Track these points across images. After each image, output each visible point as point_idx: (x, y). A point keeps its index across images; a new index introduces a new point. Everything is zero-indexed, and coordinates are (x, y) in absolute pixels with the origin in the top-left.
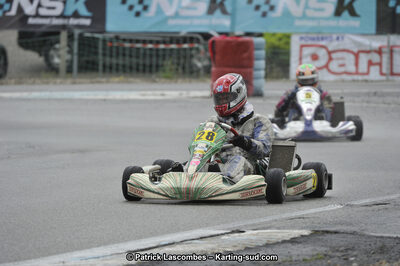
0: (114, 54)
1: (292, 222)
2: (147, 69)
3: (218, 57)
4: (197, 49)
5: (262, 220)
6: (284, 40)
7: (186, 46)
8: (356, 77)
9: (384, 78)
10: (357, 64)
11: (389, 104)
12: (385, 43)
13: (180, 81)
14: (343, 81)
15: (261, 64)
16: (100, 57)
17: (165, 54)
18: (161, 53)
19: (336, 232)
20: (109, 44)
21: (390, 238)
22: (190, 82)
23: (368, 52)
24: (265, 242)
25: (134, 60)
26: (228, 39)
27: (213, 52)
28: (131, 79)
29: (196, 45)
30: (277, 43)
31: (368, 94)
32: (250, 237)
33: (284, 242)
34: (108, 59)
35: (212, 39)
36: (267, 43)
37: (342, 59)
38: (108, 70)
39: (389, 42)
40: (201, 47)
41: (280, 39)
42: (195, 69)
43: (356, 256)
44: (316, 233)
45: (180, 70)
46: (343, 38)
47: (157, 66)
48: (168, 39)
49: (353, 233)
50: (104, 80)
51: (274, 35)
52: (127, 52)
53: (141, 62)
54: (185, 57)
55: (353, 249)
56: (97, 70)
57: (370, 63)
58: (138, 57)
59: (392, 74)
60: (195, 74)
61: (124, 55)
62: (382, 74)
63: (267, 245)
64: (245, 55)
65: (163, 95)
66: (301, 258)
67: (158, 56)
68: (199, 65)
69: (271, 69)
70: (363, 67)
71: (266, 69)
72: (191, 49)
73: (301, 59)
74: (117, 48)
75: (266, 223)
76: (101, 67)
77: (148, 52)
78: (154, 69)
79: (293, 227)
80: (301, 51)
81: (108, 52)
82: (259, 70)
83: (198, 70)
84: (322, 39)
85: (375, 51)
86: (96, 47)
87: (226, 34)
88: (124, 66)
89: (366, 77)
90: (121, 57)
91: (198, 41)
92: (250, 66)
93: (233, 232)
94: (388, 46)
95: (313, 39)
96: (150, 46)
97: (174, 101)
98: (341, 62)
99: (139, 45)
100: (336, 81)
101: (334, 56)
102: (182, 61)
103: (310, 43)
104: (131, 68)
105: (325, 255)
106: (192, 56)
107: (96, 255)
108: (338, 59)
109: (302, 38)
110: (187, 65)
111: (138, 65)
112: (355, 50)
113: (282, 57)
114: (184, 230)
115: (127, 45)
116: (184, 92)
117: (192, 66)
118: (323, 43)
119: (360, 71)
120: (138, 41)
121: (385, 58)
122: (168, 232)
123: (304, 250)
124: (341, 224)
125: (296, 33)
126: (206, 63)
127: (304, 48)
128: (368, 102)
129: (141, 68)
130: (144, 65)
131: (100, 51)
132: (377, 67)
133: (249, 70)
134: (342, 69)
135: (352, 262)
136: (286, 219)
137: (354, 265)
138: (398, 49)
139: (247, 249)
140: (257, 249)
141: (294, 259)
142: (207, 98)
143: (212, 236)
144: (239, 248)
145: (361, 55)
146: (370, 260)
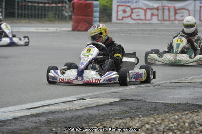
0: (23, 8)
1: (110, 95)
2: (40, 16)
3: (75, 11)
4: (65, 6)
5: (95, 93)
6: (109, 3)
7: (59, 5)
8: (145, 22)
9: (159, 22)
10: (145, 15)
11: (162, 35)
12: (160, 5)
13: (56, 22)
14: (139, 23)
15: (97, 14)
16: (16, 10)
17: (49, 9)
18: (47, 8)
19: (132, 100)
20: (20, 3)
21: (159, 103)
22: (61, 23)
23: (151, 9)
25: (33, 12)
26: (80, 1)
27: (73, 8)
28: (32, 21)
29: (65, 4)
30: (105, 4)
31: (151, 30)
32: (89, 102)
33: (106, 104)
34: (20, 11)
36: (100, 4)
37: (139, 12)
38: (20, 16)
39: (162, 4)
40: (67, 6)
41: (107, 2)
42: (64, 16)
43: (141, 112)
44: (122, 100)
45: (57, 17)
46: (139, 2)
47: (45, 15)
48: (50, 1)
49: (141, 100)
50: (18, 21)
52: (30, 8)
53: (37, 12)
54: (59, 11)
55: (140, 108)
56: (14, 17)
57: (152, 15)
58: (35, 10)
59: (164, 20)
60: (64, 19)
61: (28, 9)
62: (158, 20)
63: (97, 106)
64: (89, 10)
65: (47, 29)
66: (114, 113)
67: (45, 10)
68: (66, 14)
69: (103, 17)
70: (149, 16)
71: (100, 17)
72: (62, 6)
73: (117, 12)
74: (25, 5)
75: (95, 95)
76: (16, 15)
77: (40, 8)
78: (43, 16)
79: (110, 97)
80: (117, 8)
81: (20, 8)
82: (96, 17)
83: (66, 17)
84: (128, 2)
85: (155, 9)
86: (14, 5)
88: (28, 15)
89: (150, 22)
90: (26, 10)
92: (92, 15)
93: (80, 99)
94: (162, 6)
95: (123, 2)
96: (41, 5)
97: (53, 33)
98: (138, 14)
99: (36, 4)
100: (135, 24)
101: (134, 11)
102: (58, 12)
103: (122, 4)
104: (32, 16)
105: (126, 111)
106: (62, 10)
107: (10, 110)
108: (136, 12)
109: (118, 2)
110: (60, 15)
111: (35, 14)
112: (145, 8)
113: (108, 11)
114: (55, 98)
115: (30, 4)
116: (59, 29)
117: (62, 15)
118: (128, 4)
119: (147, 18)
120: (35, 2)
121: (160, 12)
122: (47, 99)
123: (116, 109)
124: (135, 96)
126: (70, 13)
127: (119, 7)
128: (151, 34)
129: (37, 16)
130: (38, 14)
131: (16, 7)
132: (156, 17)
133: (91, 17)
134: (138, 18)
135: (139, 115)
136: (107, 93)
137: (141, 116)
138: (167, 8)
139: (87, 108)
140: (92, 108)
141: (110, 113)
142: (70, 31)
143: (69, 101)
144: (83, 108)
145: (148, 11)
146: (148, 114)
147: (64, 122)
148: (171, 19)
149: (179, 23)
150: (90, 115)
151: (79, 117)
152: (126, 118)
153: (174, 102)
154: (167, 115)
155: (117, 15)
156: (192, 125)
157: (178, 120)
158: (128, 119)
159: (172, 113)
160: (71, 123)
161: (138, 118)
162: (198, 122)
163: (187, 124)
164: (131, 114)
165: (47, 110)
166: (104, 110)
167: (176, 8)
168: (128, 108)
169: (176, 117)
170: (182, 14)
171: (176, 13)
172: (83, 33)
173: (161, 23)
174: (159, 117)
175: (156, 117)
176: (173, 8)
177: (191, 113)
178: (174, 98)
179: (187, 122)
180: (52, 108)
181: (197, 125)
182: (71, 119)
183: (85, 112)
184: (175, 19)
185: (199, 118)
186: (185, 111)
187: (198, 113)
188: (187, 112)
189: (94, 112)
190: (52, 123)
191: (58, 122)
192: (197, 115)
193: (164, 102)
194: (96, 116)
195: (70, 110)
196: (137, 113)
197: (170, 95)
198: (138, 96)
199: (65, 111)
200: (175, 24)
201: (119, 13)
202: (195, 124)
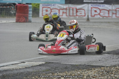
1: (39, 60)
3: (18, 10)
4: (12, 8)
5: (31, 59)
6: (38, 6)
7: (8, 7)
9: (67, 17)
10: (59, 13)
12: (68, 7)
13: (6, 17)
15: (31, 12)
17: (2, 9)
19: (52, 63)
22: (9, 18)
24: (31, 65)
26: (21, 5)
27: (17, 9)
29: (11, 7)
30: (35, 6)
32: (27, 64)
33: (37, 66)
35: (16, 5)
36: (32, 6)
40: (13, 8)
41: (36, 5)
43: (58, 70)
44: (46, 63)
45: (7, 14)
46: (55, 5)
48: (3, 5)
49: (58, 63)
51: (35, 4)
54: (8, 10)
55: (57, 68)
57: (63, 13)
59: (70, 16)
60: (11, 16)
62: (67, 16)
63: (32, 67)
64: (26, 10)
65: (1, 22)
66: (42, 70)
68: (12, 13)
69: (34, 14)
70: (61, 14)
71: (32, 14)
72: (10, 8)
73: (42, 11)
75: (32, 60)
79: (40, 61)
80: (43, 9)
82: (30, 14)
84: (49, 5)
85: (65, 9)
87: (20, 4)
89: (62, 17)
91: (12, 6)
92: (28, 13)
93: (22, 63)
94: (69, 7)
95: (46, 5)
97: (5, 23)
101: (52, 10)
102: (7, 12)
103: (45, 6)
105: (49, 70)
106: (10, 10)
108: (54, 11)
109: (43, 5)
110: (9, 13)
112: (59, 9)
113: (37, 11)
114: (7, 62)
116: (8, 21)
118: (49, 6)
121: (68, 11)
122: (2, 63)
123: (43, 68)
124: (54, 60)
125: (41, 3)
126: (14, 12)
127: (44, 8)
132: (65, 14)
135: (57, 72)
136: (38, 59)
137: (58, 72)
138: (72, 8)
139: (26, 68)
140: (29, 68)
141: (40, 71)
142: (15, 23)
143: (15, 64)
144: (24, 67)
145: (61, 10)
146: (62, 71)
147: (13, 76)
148: (74, 15)
149: (79, 18)
150: (28, 72)
151: (22, 73)
152: (49, 73)
153: (77, 64)
154: (73, 71)
155: (42, 13)
156: (88, 77)
157: (80, 74)
158: (51, 74)
159: (77, 70)
160: (17, 77)
161: (56, 74)
162: (92, 76)
163: (85, 77)
164: (52, 71)
165: (3, 69)
166: (36, 69)
167: (77, 9)
168: (50, 68)
169: (79, 73)
170: (81, 12)
171: (77, 12)
172: (22, 23)
173: (68, 18)
174: (68, 73)
175: (67, 73)
176: (75, 9)
177: (87, 70)
178: (77, 61)
179: (85, 76)
180: (6, 68)
181: (91, 77)
182: (17, 75)
183: (25, 70)
184: (77, 15)
185: (92, 73)
186: (84, 69)
187: (91, 70)
188: (85, 70)
189: (31, 70)
190: (6, 77)
191: (9, 76)
192: (91, 72)
193: (71, 64)
194: (32, 73)
195: (16, 69)
196: (56, 71)
197: (75, 60)
198: (56, 60)
199: (13, 69)
200: (76, 18)
201: (44, 12)
202: (90, 77)
